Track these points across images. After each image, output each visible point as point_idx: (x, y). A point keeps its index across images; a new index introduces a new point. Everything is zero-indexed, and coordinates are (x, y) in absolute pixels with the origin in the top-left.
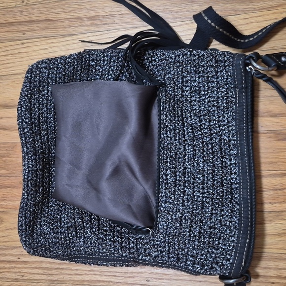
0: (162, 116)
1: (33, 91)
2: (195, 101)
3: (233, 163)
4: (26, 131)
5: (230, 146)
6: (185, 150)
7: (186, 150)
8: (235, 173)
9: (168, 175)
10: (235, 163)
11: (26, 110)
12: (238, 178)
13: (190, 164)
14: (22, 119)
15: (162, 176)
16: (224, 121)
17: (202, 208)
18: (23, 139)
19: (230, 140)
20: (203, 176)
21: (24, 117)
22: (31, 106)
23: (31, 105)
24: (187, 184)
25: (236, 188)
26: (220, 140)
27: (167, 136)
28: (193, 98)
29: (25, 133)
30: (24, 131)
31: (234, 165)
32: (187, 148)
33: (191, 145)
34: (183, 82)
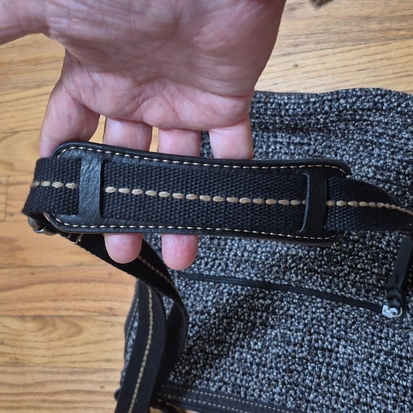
0: (348, 306)
1: (407, 116)
2: (369, 369)
3: (275, 396)
4: (342, 101)
5: (300, 399)
6: (297, 330)
7: (296, 332)
8: (260, 396)
9: (264, 300)
10: (273, 399)
11: (375, 103)
12: (253, 398)
13: (276, 334)
14: (361, 96)
15: (263, 292)
16: (336, 403)
17: (216, 341)
18: (329, 97)
19: (308, 401)
20: (260, 351)
21: (364, 100)
22: (382, 109)
23: (385, 111)
24: (249, 324)
25: (239, 393)
26: (310, 388)
27: (318, 308)
28: (373, 366)
29: (338, 99)
30: (342, 98)
31: (271, 397)
32: (299, 334)
33: (303, 340)
34: (401, 357)
